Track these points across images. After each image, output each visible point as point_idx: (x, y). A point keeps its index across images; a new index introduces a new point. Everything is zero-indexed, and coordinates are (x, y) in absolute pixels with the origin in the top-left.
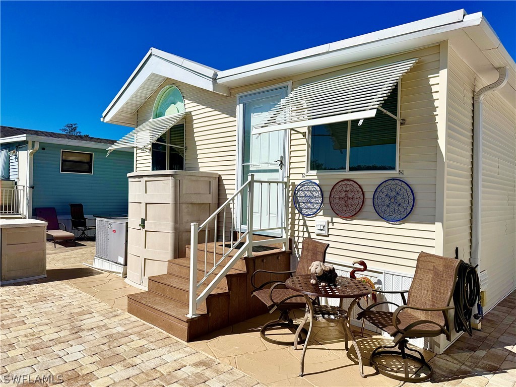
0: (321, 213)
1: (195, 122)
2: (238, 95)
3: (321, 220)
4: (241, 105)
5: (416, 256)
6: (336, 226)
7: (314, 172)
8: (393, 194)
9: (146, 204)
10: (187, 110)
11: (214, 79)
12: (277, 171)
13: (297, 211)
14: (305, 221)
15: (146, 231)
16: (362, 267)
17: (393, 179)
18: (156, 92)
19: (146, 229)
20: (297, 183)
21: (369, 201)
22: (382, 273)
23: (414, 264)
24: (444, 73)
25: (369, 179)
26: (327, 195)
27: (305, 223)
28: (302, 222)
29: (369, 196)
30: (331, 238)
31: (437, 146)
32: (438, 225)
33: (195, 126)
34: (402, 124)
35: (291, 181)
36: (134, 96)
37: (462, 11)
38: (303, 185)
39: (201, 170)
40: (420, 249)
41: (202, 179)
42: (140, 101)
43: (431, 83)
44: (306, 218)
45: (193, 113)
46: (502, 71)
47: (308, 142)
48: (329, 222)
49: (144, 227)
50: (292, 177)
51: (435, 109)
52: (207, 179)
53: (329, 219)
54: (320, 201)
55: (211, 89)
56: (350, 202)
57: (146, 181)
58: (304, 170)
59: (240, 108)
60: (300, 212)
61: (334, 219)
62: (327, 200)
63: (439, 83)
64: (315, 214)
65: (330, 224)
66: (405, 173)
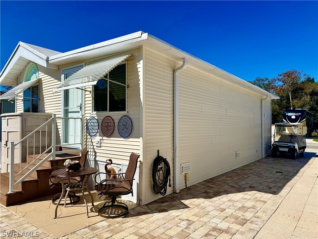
0: (98, 135)
1: (43, 84)
2: (62, 70)
3: (98, 138)
4: (63, 75)
5: (129, 155)
6: (104, 141)
7: (95, 112)
8: (125, 123)
9: (8, 132)
10: (40, 77)
11: (47, 60)
12: (79, 112)
13: (88, 135)
14: (92, 139)
15: (8, 148)
16: (110, 162)
17: (125, 116)
18: (26, 66)
19: (8, 147)
20: (88, 118)
21: (116, 128)
22: (121, 165)
23: (129, 158)
24: (142, 62)
25: (116, 115)
26: (100, 125)
27: (91, 140)
28: (90, 140)
29: (116, 125)
30: (102, 148)
31: (140, 99)
32: (141, 138)
33: (43, 86)
34: (128, 88)
35: (86, 117)
36: (13, 69)
37: (140, 32)
38: (91, 120)
39: (46, 112)
40: (131, 151)
41: (41, 117)
43: (138, 67)
44: (92, 138)
45: (42, 79)
47: (92, 96)
48: (101, 140)
49: (7, 145)
50: (86, 115)
51: (139, 80)
52: (45, 117)
53: (101, 138)
54: (97, 128)
55: (46, 66)
56: (109, 128)
57: (8, 119)
58: (91, 112)
59: (63, 76)
60: (89, 135)
61: (103, 137)
62: (100, 128)
63: (140, 66)
64: (95, 135)
65: (102, 140)
66: (130, 112)
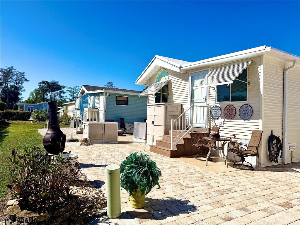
0: (221, 118)
1: (172, 84)
2: (189, 73)
3: (221, 120)
4: (191, 77)
5: (251, 132)
6: (226, 123)
7: (218, 102)
8: (246, 110)
9: (154, 115)
10: (169, 79)
11: (180, 68)
12: (204, 102)
13: (211, 118)
14: (215, 121)
15: (154, 126)
16: (234, 137)
17: (246, 104)
18: (157, 72)
19: (154, 125)
20: (212, 106)
21: (238, 113)
22: (242, 139)
23: (251, 135)
24: (262, 66)
25: (238, 104)
26: (223, 111)
27: (215, 122)
28: (213, 122)
29: (238, 111)
30: (224, 127)
31: (260, 92)
32: (260, 120)
33: (172, 85)
34: (249, 84)
35: (210, 106)
36: (149, 74)
37: (264, 46)
38: (214, 107)
39: (174, 102)
40: (253, 129)
41: (175, 106)
42: (150, 76)
43: (258, 69)
44: (215, 120)
45: (172, 80)
46: (294, 61)
47: (216, 91)
48: (223, 121)
49: (153, 124)
50: (210, 104)
51: (259, 79)
52: (177, 106)
53: (224, 120)
54: (220, 113)
55: (179, 72)
56: (231, 113)
57: (154, 107)
58: (214, 102)
59: (190, 78)
60: (213, 118)
61: (225, 120)
62: (223, 113)
63: (261, 69)
64: (218, 118)
65: (224, 122)
66: (250, 102)
